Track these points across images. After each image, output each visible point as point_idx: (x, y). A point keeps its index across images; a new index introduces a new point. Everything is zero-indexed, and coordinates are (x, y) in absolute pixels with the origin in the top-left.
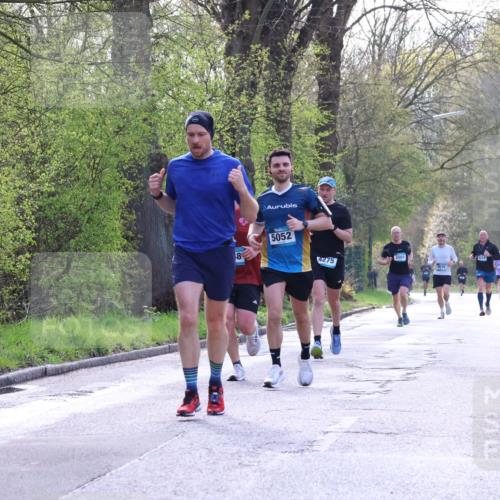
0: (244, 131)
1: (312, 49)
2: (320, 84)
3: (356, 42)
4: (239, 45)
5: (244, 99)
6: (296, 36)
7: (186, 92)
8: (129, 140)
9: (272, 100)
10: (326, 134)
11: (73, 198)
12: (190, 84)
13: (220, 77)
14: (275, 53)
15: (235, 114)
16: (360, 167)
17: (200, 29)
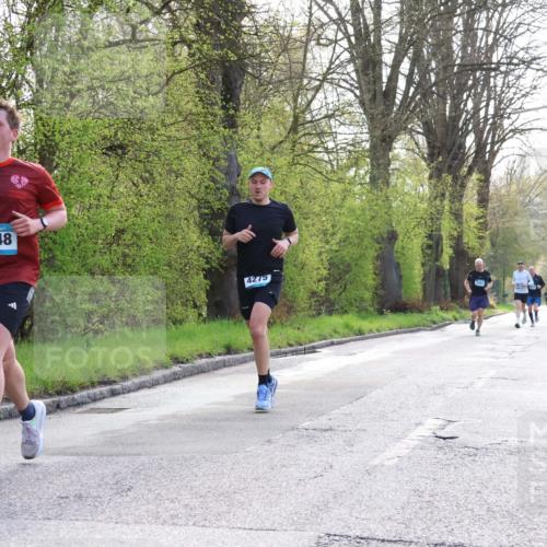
0: (438, 219)
1: (475, 176)
2: (479, 194)
3: (498, 173)
4: (436, 174)
5: (438, 202)
6: (466, 169)
7: (407, 198)
8: (378, 223)
9: (453, 203)
10: (481, 221)
11: (349, 253)
12: (410, 195)
13: (425, 190)
14: (455, 178)
15: (433, 210)
16: (499, 238)
17: (416, 166)
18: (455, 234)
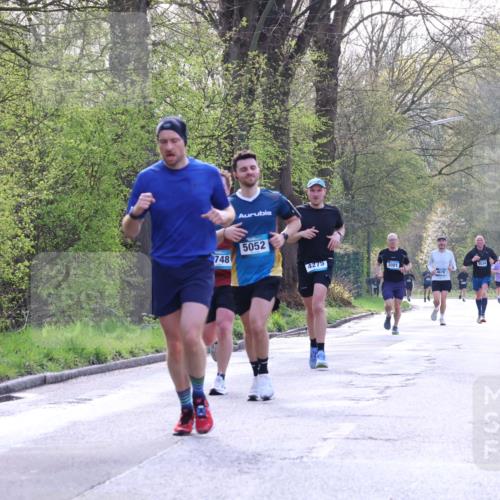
0: (242, 138)
1: (309, 56)
2: (318, 90)
3: (353, 47)
4: (237, 51)
5: (241, 106)
6: (293, 43)
7: (184, 99)
8: (128, 147)
9: (270, 107)
10: (324, 140)
11: (71, 206)
12: (188, 92)
13: (217, 84)
14: (273, 60)
15: (233, 121)
16: (358, 173)
17: (197, 36)
18: (276, 166)
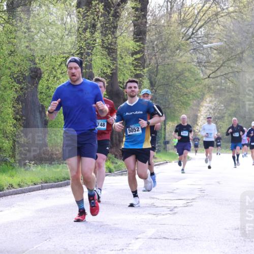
0: (88, 54)
1: (130, 4)
2: (135, 25)
5: (88, 34)
7: (52, 30)
9: (105, 35)
10: (138, 56)
12: (55, 25)
13: (73, 20)
14: (107, 7)
15: (83, 44)
16: (159, 76)
18: (109, 71)
